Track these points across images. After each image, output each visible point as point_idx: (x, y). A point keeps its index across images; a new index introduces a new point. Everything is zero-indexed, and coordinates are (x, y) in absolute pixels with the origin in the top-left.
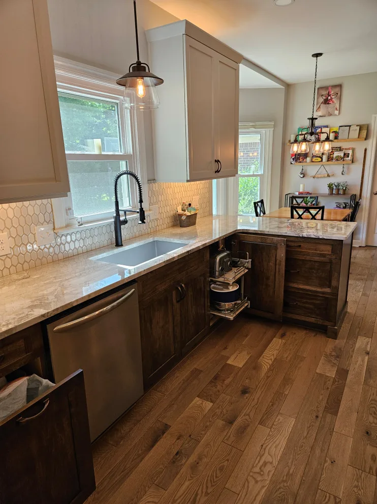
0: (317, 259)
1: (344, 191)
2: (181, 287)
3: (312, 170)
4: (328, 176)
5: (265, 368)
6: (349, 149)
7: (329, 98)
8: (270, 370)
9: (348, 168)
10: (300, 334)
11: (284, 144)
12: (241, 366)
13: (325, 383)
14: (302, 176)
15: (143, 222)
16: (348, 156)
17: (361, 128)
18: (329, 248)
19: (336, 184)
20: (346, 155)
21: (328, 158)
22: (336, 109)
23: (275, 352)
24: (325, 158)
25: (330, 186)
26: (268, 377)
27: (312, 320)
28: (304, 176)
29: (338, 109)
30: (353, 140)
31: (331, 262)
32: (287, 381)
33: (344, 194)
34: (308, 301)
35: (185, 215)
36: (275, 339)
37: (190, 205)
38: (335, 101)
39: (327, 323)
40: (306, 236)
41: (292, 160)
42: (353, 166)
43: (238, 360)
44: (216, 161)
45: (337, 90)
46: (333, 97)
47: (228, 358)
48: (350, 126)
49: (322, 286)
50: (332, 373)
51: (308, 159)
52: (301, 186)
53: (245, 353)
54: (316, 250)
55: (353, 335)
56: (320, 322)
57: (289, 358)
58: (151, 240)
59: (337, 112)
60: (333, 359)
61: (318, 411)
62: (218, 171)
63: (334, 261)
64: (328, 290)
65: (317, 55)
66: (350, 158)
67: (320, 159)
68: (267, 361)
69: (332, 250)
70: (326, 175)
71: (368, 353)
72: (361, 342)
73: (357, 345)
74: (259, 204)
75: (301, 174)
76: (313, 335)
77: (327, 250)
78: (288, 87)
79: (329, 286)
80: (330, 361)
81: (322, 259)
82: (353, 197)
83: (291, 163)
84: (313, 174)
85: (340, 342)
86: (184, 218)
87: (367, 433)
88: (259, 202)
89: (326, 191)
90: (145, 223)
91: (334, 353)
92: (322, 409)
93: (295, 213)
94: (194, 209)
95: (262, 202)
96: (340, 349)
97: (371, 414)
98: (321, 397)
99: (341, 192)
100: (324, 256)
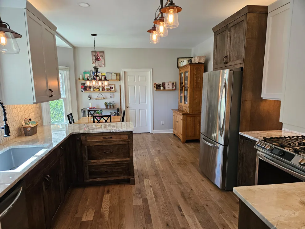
0: (121, 143)
1: (113, 106)
2: (48, 177)
3: (95, 95)
4: (104, 99)
5: (107, 214)
6: (112, 85)
7: (98, 58)
8: (110, 214)
9: (113, 95)
10: (117, 188)
11: (76, 80)
12: (92, 219)
13: (140, 209)
14: (89, 98)
15: (8, 135)
16: (112, 89)
17: (117, 74)
18: (126, 136)
19: (109, 103)
20: (111, 88)
21: (103, 89)
22: (103, 64)
23: (108, 203)
24: (101, 89)
25: (106, 104)
26: (111, 219)
27: (122, 178)
28: (90, 99)
29: (104, 64)
30: (114, 80)
31: (128, 144)
32: (122, 216)
33: (113, 108)
34: (119, 167)
35: (30, 127)
36: (104, 195)
37: (30, 120)
38: (102, 60)
39: (130, 177)
40: (114, 132)
41: (82, 89)
42: (115, 93)
43: (88, 216)
44: (49, 90)
45: (102, 54)
46: (100, 57)
47: (81, 218)
48: (111, 73)
49: (125, 157)
50: (140, 203)
51: (92, 89)
52: (90, 104)
53: (91, 210)
54: (120, 138)
55: (141, 181)
56: (126, 177)
57: (117, 203)
58: (7, 148)
59: (103, 65)
60: (138, 195)
61: (143, 225)
62: (51, 97)
63: (129, 143)
64: (128, 159)
65: (94, 35)
66: (113, 89)
67: (98, 90)
68: (106, 210)
69: (128, 137)
70: (103, 98)
71: (151, 187)
72: (146, 182)
73: (145, 185)
74: (70, 116)
75: (89, 97)
76: (123, 186)
77: (125, 137)
78: (74, 48)
79: (129, 157)
80: (137, 197)
81: (124, 143)
82: (118, 109)
83: (82, 91)
84: (96, 97)
85: (137, 185)
86: (29, 129)
87: (168, 225)
88: (70, 115)
89: (104, 107)
90: (10, 136)
91: (137, 192)
92: (144, 223)
93: (95, 120)
94: (34, 122)
95: (71, 114)
96: (139, 189)
97: (165, 215)
98: (141, 217)
99: (112, 107)
100: (124, 141)
